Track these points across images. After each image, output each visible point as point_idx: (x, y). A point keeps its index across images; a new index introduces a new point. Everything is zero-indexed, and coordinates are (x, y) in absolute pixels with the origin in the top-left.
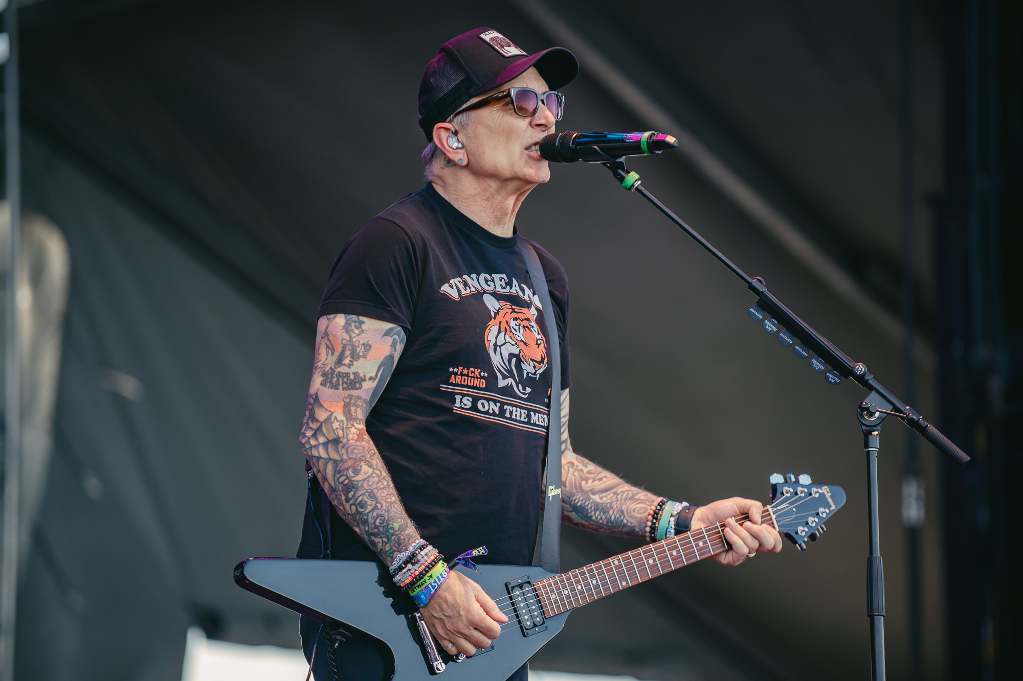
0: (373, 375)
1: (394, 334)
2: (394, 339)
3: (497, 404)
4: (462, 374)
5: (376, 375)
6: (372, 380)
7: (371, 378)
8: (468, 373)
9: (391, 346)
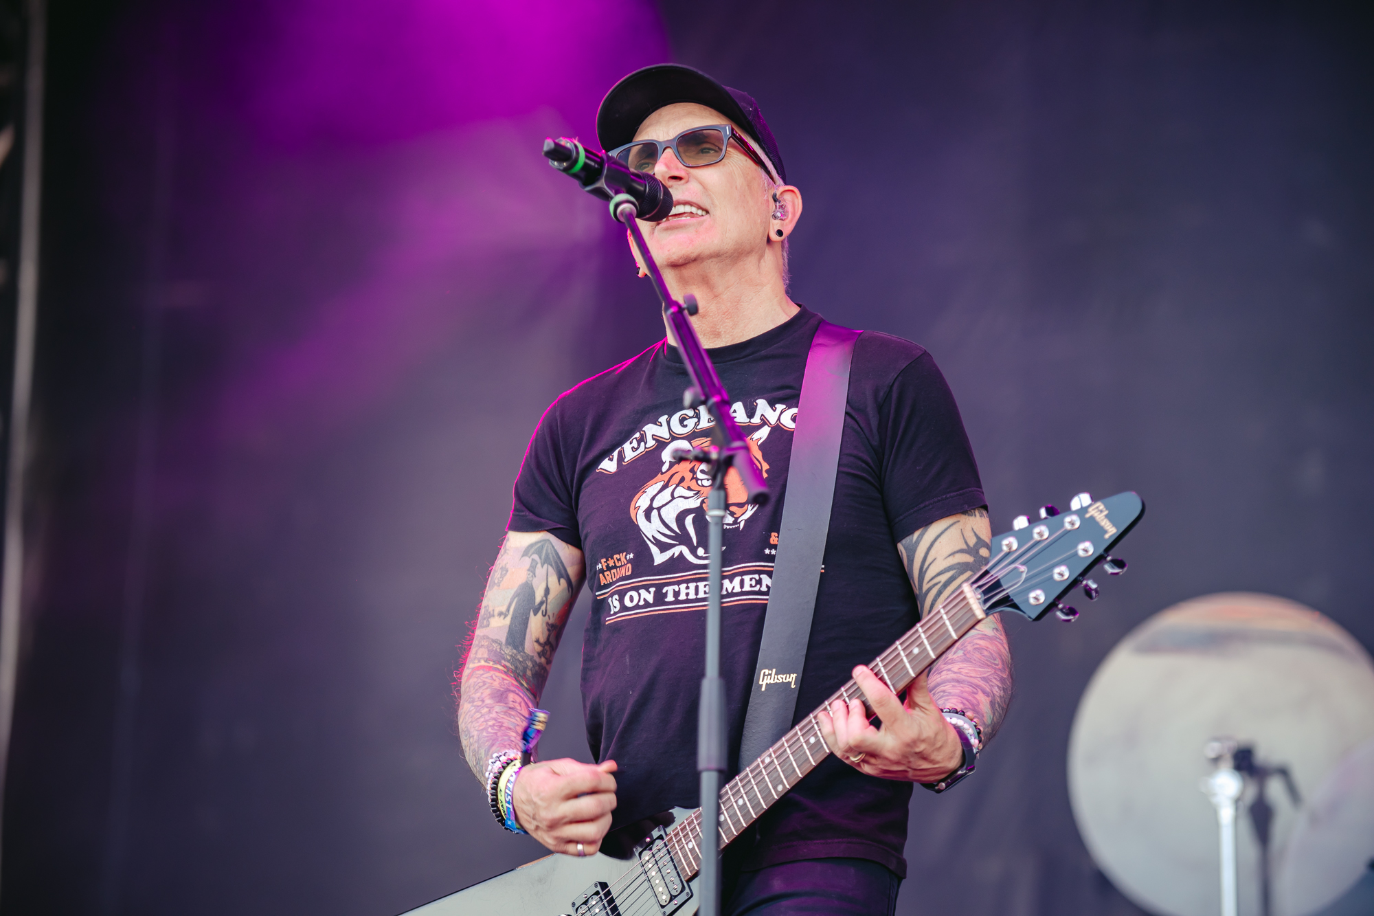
0: (504, 609)
1: (533, 553)
2: (533, 560)
3: (650, 589)
4: (609, 568)
5: (508, 610)
6: (502, 617)
7: (500, 614)
8: (614, 562)
9: (529, 570)
